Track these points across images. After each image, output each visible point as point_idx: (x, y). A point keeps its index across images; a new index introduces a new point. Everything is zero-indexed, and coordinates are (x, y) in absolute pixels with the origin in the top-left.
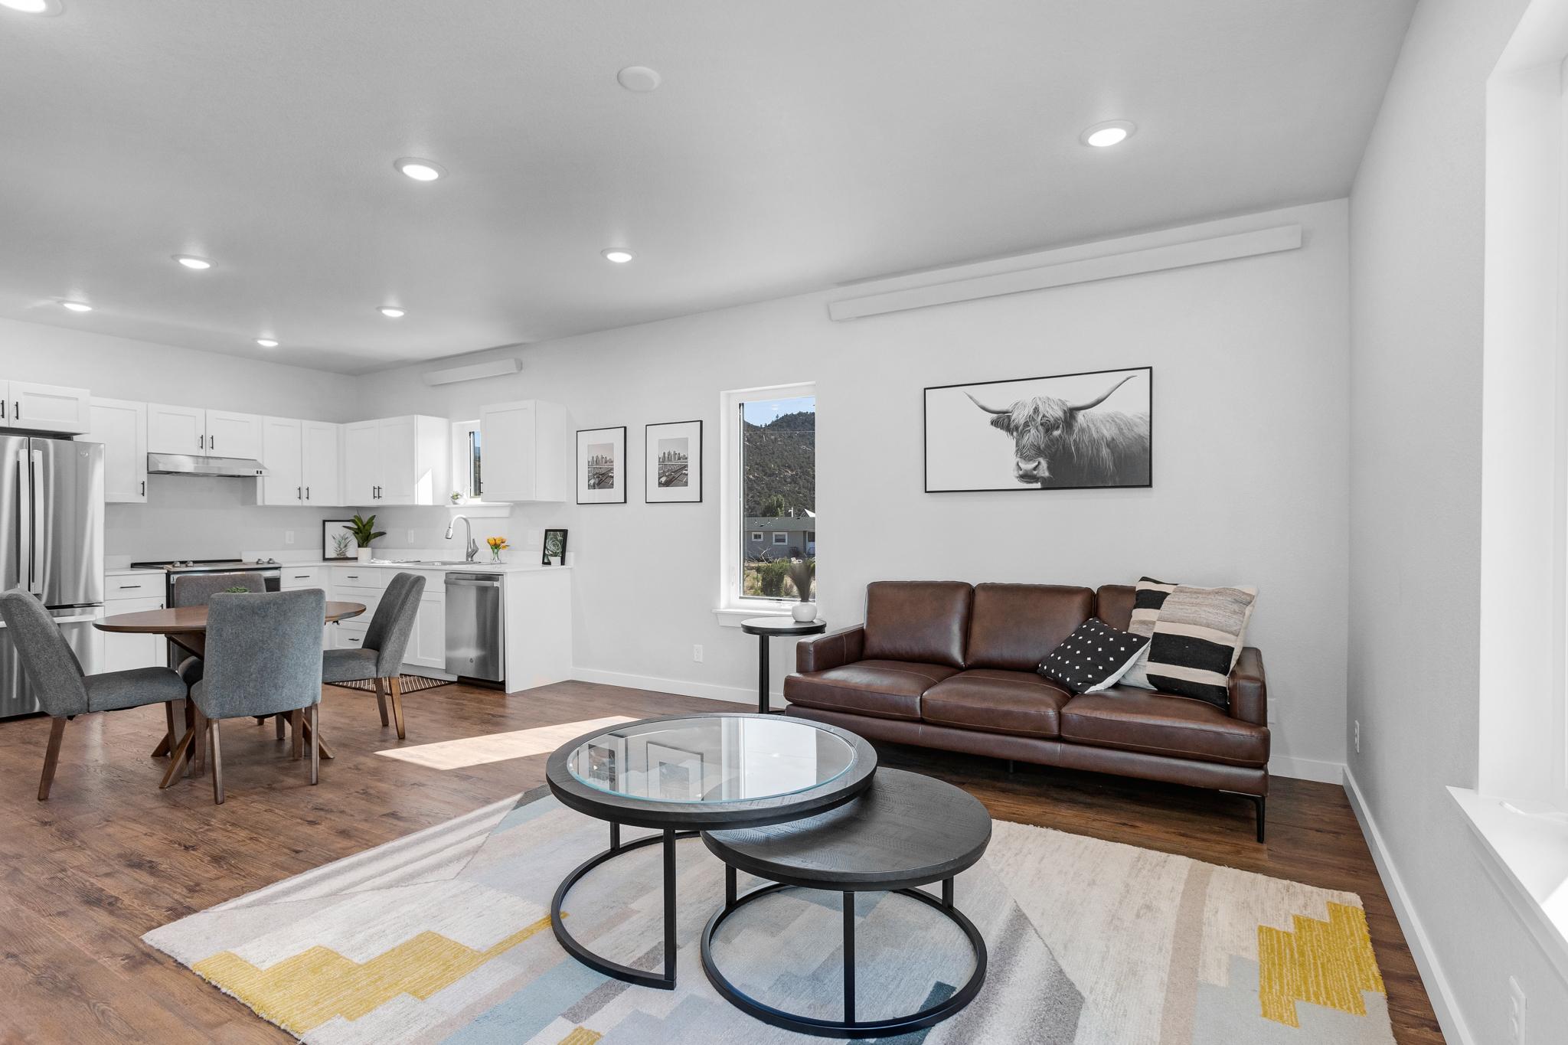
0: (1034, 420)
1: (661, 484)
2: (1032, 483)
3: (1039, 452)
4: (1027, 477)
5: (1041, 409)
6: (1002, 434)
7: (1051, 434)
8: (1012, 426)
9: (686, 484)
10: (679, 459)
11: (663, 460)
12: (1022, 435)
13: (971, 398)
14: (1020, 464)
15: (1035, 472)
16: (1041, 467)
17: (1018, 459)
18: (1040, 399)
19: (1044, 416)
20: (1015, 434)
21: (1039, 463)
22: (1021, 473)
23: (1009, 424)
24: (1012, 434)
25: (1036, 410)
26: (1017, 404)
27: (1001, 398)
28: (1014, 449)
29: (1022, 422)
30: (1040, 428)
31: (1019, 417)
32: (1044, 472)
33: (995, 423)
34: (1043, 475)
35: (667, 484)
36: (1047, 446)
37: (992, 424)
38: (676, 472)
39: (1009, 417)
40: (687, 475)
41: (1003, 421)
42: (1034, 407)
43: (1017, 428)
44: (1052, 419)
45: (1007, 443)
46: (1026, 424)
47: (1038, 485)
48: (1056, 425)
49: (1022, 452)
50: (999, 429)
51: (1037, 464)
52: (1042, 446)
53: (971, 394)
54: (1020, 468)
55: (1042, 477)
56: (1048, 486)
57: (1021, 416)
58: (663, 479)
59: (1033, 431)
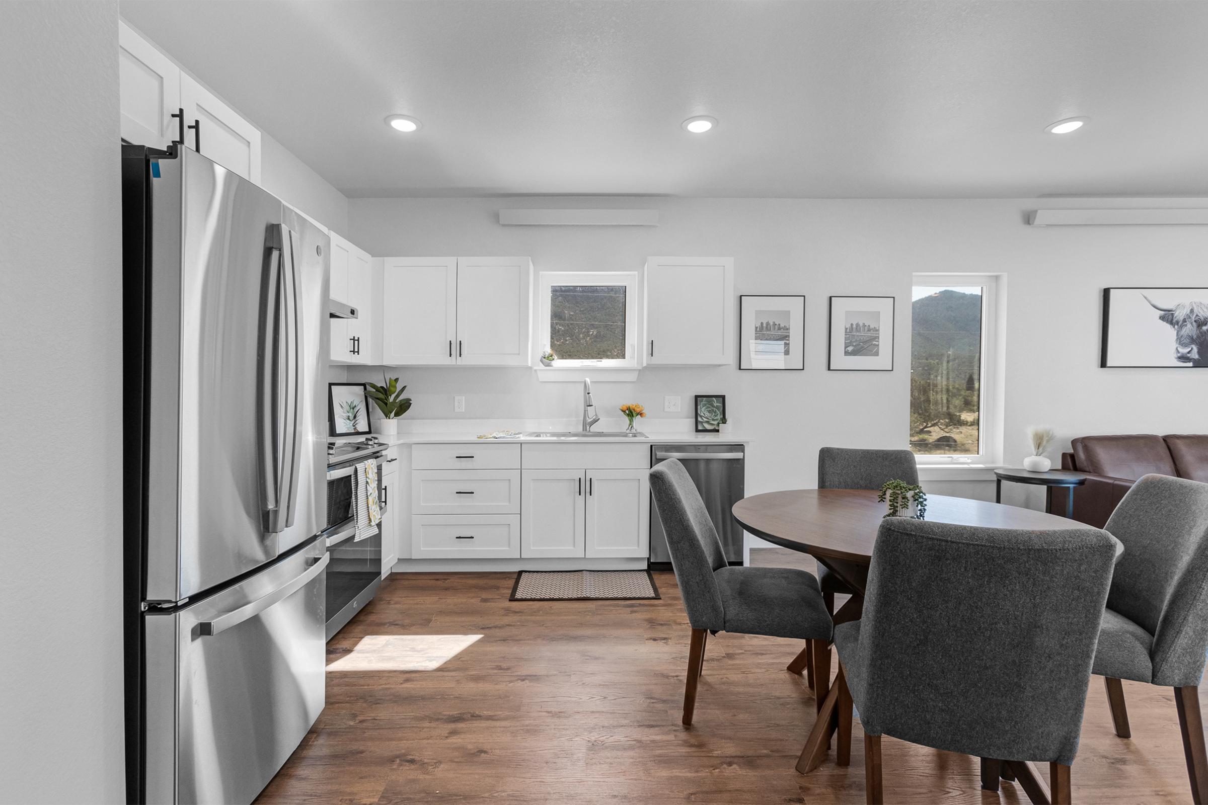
0: (1190, 318)
1: (847, 353)
2: (1186, 362)
3: (1192, 340)
4: (1183, 358)
5: (1195, 310)
6: (1167, 326)
7: (1201, 328)
8: (1174, 321)
9: (877, 354)
10: (869, 330)
11: (850, 331)
12: (1181, 327)
13: (1145, 298)
14: (1178, 349)
15: (1189, 355)
16: (1193, 351)
17: (1178, 345)
18: (1195, 303)
19: (1197, 315)
20: (1176, 327)
21: (1192, 348)
22: (1179, 355)
23: (1172, 319)
24: (1174, 327)
25: (1192, 311)
26: (1179, 305)
27: (1168, 300)
28: (1175, 337)
29: (1182, 318)
30: (1194, 323)
31: (1180, 315)
32: (1195, 355)
33: (1162, 318)
34: (1194, 357)
35: (854, 353)
36: (1198, 337)
37: (1160, 318)
38: (865, 342)
39: (1172, 314)
40: (878, 345)
41: (1168, 317)
42: (1190, 309)
43: (1177, 323)
44: (1202, 319)
45: (1170, 332)
46: (1184, 321)
47: (1191, 364)
48: (1205, 322)
49: (1180, 340)
50: (1165, 323)
51: (1190, 349)
52: (1195, 337)
53: (1145, 295)
54: (1178, 352)
55: (1194, 359)
56: (1198, 365)
57: (1181, 314)
58: (850, 349)
59: (1189, 326)
